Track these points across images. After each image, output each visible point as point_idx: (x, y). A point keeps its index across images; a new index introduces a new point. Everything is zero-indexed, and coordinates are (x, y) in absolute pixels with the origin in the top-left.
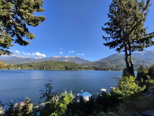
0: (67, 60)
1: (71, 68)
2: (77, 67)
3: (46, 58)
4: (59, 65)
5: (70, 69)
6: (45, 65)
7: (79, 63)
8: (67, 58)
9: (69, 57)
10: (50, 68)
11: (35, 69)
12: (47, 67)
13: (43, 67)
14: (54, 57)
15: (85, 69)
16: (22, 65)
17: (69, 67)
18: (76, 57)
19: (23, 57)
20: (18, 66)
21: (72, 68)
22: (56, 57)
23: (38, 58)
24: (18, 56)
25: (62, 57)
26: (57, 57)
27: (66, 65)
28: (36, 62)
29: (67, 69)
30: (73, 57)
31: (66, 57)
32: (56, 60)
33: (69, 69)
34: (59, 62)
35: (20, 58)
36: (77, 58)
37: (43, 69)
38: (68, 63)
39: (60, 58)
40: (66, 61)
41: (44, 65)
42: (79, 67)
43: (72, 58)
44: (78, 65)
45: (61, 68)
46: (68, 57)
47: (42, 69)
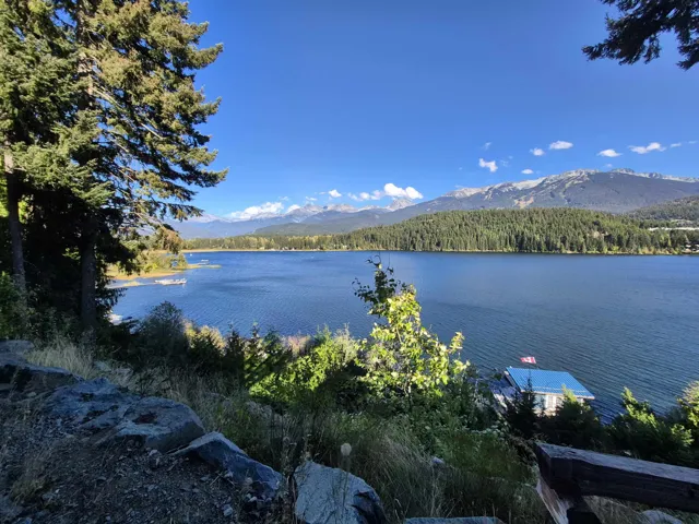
0: (531, 200)
1: (548, 243)
2: (596, 234)
3: (422, 205)
4: (480, 228)
5: (544, 247)
6: (417, 232)
7: (617, 210)
8: (526, 192)
9: (540, 181)
10: (438, 245)
11: (387, 250)
12: (428, 241)
13: (412, 242)
14: (457, 195)
15: (664, 246)
16: (349, 237)
17: (538, 238)
18: (592, 172)
19: (352, 209)
20: (341, 239)
21: (559, 245)
22: (468, 194)
23: (397, 208)
24: (339, 210)
25: (496, 186)
26: (474, 191)
27: (519, 228)
28: (387, 223)
29: (522, 246)
30: (574, 174)
31: (520, 186)
32: (467, 208)
33: (539, 249)
34: (476, 217)
35: (346, 213)
36: (600, 180)
37: (414, 247)
38: (530, 215)
39: (487, 193)
40: (523, 205)
41: (414, 233)
42: (608, 238)
43: (561, 183)
44: (605, 223)
45: (491, 245)
46: (533, 183)
47: (411, 249)
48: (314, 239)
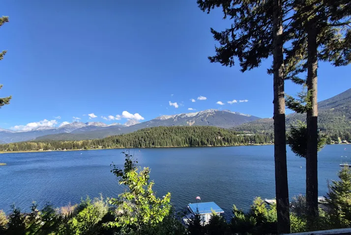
0: (194, 122)
1: (202, 142)
2: (219, 137)
3: (144, 123)
4: (173, 135)
5: (200, 144)
6: (142, 138)
7: (226, 126)
8: (191, 118)
9: (197, 113)
10: (153, 144)
11: (126, 148)
12: (148, 142)
13: (140, 143)
14: (161, 119)
15: (242, 142)
16: (103, 141)
17: (198, 139)
18: (216, 110)
19: (104, 125)
20: (98, 143)
21: (206, 142)
22: (167, 118)
23: (131, 124)
24: (96, 125)
25: (179, 115)
26: (169, 117)
27: (190, 135)
28: (126, 133)
29: (192, 144)
30: (209, 111)
31: (189, 115)
32: (166, 125)
33: (199, 145)
34: (171, 129)
35: (101, 127)
36: (219, 114)
37: (141, 146)
38: (194, 129)
39: (175, 118)
40: (191, 124)
41: (140, 138)
42: (224, 139)
43: (205, 115)
44: (222, 133)
45: (178, 143)
46: (194, 114)
47: (139, 147)
48: (80, 143)
